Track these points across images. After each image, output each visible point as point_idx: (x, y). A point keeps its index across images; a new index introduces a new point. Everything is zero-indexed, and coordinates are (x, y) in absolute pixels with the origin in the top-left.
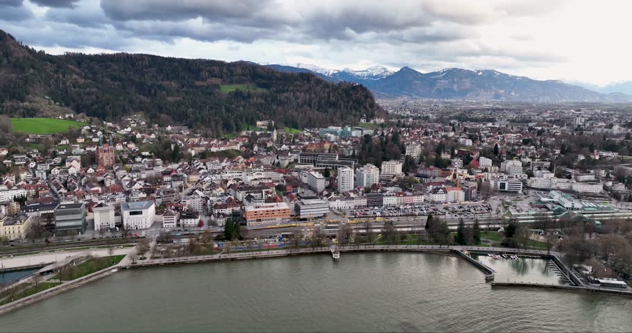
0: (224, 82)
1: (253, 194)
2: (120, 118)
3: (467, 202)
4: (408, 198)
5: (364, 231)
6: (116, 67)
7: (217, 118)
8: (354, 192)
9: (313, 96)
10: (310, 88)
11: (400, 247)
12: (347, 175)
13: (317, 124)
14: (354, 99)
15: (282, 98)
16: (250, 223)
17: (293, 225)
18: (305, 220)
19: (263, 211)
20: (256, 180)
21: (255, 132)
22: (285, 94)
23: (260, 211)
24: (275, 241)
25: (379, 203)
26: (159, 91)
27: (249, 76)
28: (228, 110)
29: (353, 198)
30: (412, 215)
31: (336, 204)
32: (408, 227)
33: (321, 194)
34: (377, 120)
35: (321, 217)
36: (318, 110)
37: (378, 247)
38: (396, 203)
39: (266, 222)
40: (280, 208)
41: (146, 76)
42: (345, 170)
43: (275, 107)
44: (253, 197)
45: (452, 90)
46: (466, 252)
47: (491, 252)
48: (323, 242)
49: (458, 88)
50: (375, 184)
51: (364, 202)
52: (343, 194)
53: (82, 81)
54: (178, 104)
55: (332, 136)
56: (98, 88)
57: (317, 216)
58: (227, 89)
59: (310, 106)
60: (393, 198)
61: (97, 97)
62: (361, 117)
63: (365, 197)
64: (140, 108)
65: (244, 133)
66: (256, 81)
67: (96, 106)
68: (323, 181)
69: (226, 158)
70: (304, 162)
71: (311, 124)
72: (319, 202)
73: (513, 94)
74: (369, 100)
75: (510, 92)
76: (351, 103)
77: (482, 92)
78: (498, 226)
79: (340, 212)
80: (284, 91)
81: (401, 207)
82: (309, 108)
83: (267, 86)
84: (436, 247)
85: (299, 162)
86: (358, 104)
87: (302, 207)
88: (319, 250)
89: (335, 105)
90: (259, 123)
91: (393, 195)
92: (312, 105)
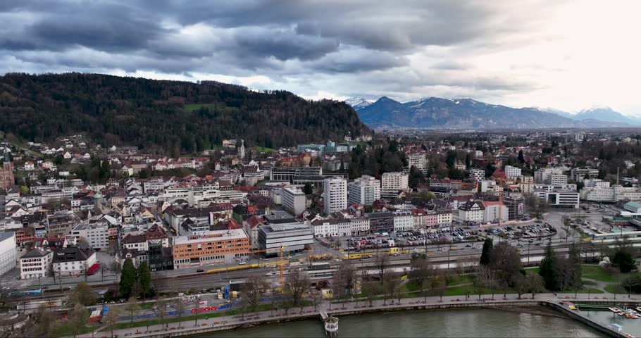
0: (188, 102)
1: (193, 219)
2: (54, 139)
3: (514, 222)
4: (431, 217)
5: (377, 272)
6: (63, 87)
7: (175, 136)
8: (348, 211)
9: (290, 113)
10: (286, 106)
11: (447, 300)
12: (337, 189)
13: (295, 142)
14: (336, 116)
15: (255, 116)
16: (180, 264)
17: (253, 265)
18: (274, 255)
19: (203, 244)
20: (206, 200)
21: (219, 151)
22: (259, 112)
23: (196, 244)
24: (216, 297)
25: (389, 227)
26: (108, 109)
27: (217, 94)
28: (189, 128)
29: (348, 221)
30: (444, 242)
31: (324, 229)
32: (449, 262)
33: (301, 217)
34: (363, 138)
35: (300, 251)
36: (296, 128)
37: (406, 303)
38: (412, 226)
39: (207, 262)
40: (232, 238)
41: (97, 95)
42: (334, 181)
43: (245, 125)
44: (192, 222)
45: (431, 119)
46: (572, 307)
47: (614, 304)
48: (304, 296)
49: (436, 116)
50: (377, 200)
51: (365, 225)
52: (333, 214)
53: (14, 99)
54: (130, 123)
55: (313, 151)
56: (34, 107)
57: (293, 249)
58: (191, 108)
59: (286, 124)
60: (409, 218)
61: (29, 116)
62: (346, 134)
63: (367, 218)
64: (83, 128)
65: (206, 153)
66: (226, 100)
67: (24, 125)
68: (304, 198)
69: (174, 177)
70: (276, 178)
71: (287, 143)
72: (297, 226)
73: (491, 121)
74: (352, 117)
75: (488, 120)
76: (333, 120)
77: (461, 121)
78: (597, 254)
79: (331, 242)
80: (256, 109)
81: (422, 232)
82: (286, 126)
83: (237, 105)
84: (512, 297)
85: (271, 179)
86: (342, 121)
87: (269, 235)
88: (296, 312)
89: (314, 122)
90: (225, 142)
91: (409, 214)
92: (289, 121)
